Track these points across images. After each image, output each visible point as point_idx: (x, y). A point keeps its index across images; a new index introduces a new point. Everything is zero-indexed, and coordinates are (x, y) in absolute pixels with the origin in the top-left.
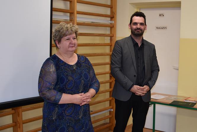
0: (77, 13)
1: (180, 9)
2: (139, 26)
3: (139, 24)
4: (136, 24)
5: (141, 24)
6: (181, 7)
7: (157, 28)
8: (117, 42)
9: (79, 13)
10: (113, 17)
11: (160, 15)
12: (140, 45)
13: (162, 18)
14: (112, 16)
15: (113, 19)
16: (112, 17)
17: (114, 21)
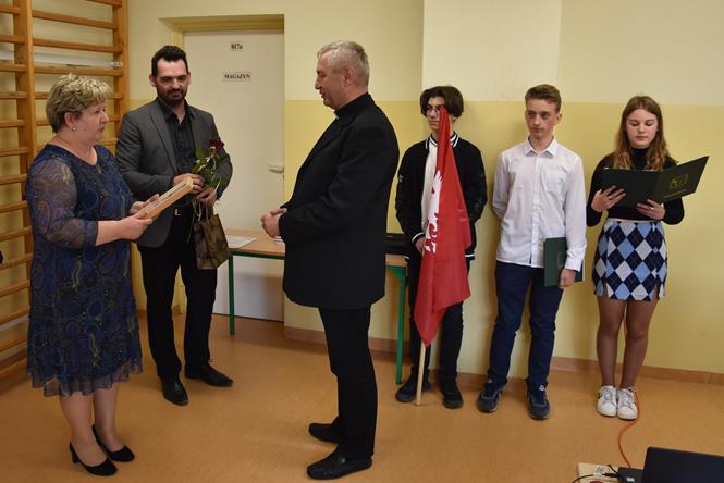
0: (35, 44)
1: (283, 32)
2: (176, 84)
3: (175, 81)
4: (169, 79)
5: (181, 78)
6: (283, 28)
7: (227, 76)
8: (126, 116)
9: (38, 43)
10: (121, 53)
11: (233, 46)
12: (181, 118)
13: (237, 52)
14: (117, 50)
15: (121, 57)
16: (118, 52)
17: (124, 61)
